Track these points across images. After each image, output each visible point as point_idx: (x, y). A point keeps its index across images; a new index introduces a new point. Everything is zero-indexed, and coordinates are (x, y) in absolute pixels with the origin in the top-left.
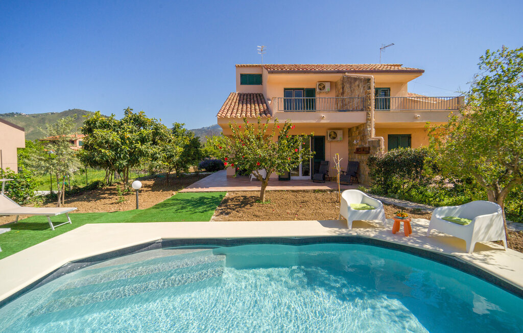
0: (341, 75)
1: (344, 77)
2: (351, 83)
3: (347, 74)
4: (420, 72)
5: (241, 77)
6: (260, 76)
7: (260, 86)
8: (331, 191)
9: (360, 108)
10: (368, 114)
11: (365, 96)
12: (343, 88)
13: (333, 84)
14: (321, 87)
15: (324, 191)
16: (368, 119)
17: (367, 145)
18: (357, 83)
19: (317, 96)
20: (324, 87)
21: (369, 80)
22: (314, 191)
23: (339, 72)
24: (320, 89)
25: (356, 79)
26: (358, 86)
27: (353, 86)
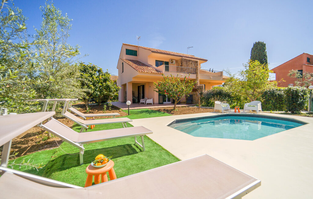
0: (181, 58)
1: (182, 59)
2: (187, 62)
3: (183, 57)
4: (206, 60)
5: (126, 50)
6: (136, 51)
7: (136, 57)
8: (188, 106)
9: (193, 73)
10: (197, 76)
11: (195, 68)
12: (182, 63)
13: (177, 61)
14: (172, 61)
15: (185, 107)
16: (197, 78)
17: (197, 88)
18: (191, 62)
19: (169, 65)
20: (173, 62)
21: (197, 62)
22: (182, 107)
23: (180, 56)
24: (171, 62)
25: (190, 61)
26: (191, 63)
27: (188, 63)
